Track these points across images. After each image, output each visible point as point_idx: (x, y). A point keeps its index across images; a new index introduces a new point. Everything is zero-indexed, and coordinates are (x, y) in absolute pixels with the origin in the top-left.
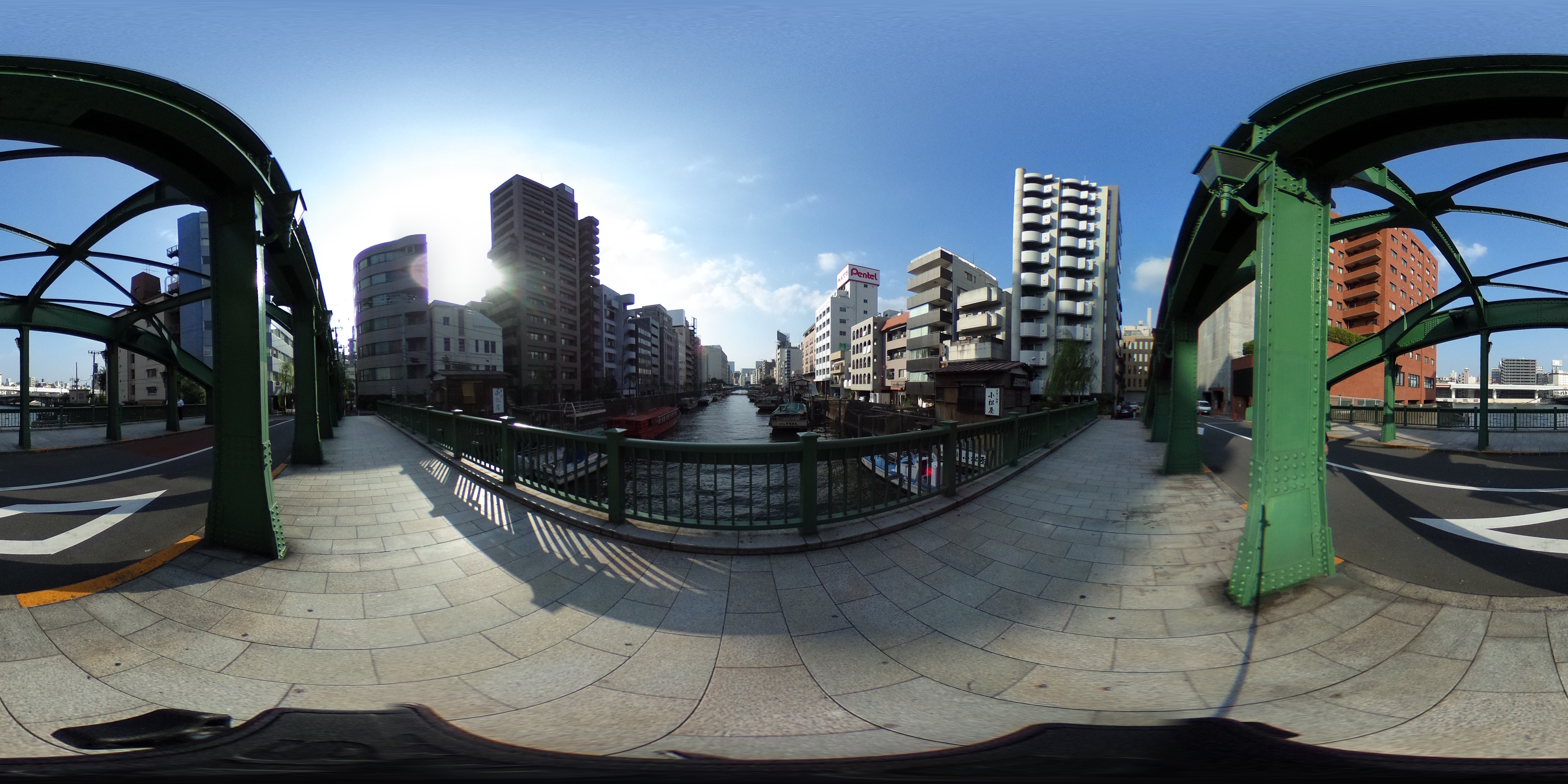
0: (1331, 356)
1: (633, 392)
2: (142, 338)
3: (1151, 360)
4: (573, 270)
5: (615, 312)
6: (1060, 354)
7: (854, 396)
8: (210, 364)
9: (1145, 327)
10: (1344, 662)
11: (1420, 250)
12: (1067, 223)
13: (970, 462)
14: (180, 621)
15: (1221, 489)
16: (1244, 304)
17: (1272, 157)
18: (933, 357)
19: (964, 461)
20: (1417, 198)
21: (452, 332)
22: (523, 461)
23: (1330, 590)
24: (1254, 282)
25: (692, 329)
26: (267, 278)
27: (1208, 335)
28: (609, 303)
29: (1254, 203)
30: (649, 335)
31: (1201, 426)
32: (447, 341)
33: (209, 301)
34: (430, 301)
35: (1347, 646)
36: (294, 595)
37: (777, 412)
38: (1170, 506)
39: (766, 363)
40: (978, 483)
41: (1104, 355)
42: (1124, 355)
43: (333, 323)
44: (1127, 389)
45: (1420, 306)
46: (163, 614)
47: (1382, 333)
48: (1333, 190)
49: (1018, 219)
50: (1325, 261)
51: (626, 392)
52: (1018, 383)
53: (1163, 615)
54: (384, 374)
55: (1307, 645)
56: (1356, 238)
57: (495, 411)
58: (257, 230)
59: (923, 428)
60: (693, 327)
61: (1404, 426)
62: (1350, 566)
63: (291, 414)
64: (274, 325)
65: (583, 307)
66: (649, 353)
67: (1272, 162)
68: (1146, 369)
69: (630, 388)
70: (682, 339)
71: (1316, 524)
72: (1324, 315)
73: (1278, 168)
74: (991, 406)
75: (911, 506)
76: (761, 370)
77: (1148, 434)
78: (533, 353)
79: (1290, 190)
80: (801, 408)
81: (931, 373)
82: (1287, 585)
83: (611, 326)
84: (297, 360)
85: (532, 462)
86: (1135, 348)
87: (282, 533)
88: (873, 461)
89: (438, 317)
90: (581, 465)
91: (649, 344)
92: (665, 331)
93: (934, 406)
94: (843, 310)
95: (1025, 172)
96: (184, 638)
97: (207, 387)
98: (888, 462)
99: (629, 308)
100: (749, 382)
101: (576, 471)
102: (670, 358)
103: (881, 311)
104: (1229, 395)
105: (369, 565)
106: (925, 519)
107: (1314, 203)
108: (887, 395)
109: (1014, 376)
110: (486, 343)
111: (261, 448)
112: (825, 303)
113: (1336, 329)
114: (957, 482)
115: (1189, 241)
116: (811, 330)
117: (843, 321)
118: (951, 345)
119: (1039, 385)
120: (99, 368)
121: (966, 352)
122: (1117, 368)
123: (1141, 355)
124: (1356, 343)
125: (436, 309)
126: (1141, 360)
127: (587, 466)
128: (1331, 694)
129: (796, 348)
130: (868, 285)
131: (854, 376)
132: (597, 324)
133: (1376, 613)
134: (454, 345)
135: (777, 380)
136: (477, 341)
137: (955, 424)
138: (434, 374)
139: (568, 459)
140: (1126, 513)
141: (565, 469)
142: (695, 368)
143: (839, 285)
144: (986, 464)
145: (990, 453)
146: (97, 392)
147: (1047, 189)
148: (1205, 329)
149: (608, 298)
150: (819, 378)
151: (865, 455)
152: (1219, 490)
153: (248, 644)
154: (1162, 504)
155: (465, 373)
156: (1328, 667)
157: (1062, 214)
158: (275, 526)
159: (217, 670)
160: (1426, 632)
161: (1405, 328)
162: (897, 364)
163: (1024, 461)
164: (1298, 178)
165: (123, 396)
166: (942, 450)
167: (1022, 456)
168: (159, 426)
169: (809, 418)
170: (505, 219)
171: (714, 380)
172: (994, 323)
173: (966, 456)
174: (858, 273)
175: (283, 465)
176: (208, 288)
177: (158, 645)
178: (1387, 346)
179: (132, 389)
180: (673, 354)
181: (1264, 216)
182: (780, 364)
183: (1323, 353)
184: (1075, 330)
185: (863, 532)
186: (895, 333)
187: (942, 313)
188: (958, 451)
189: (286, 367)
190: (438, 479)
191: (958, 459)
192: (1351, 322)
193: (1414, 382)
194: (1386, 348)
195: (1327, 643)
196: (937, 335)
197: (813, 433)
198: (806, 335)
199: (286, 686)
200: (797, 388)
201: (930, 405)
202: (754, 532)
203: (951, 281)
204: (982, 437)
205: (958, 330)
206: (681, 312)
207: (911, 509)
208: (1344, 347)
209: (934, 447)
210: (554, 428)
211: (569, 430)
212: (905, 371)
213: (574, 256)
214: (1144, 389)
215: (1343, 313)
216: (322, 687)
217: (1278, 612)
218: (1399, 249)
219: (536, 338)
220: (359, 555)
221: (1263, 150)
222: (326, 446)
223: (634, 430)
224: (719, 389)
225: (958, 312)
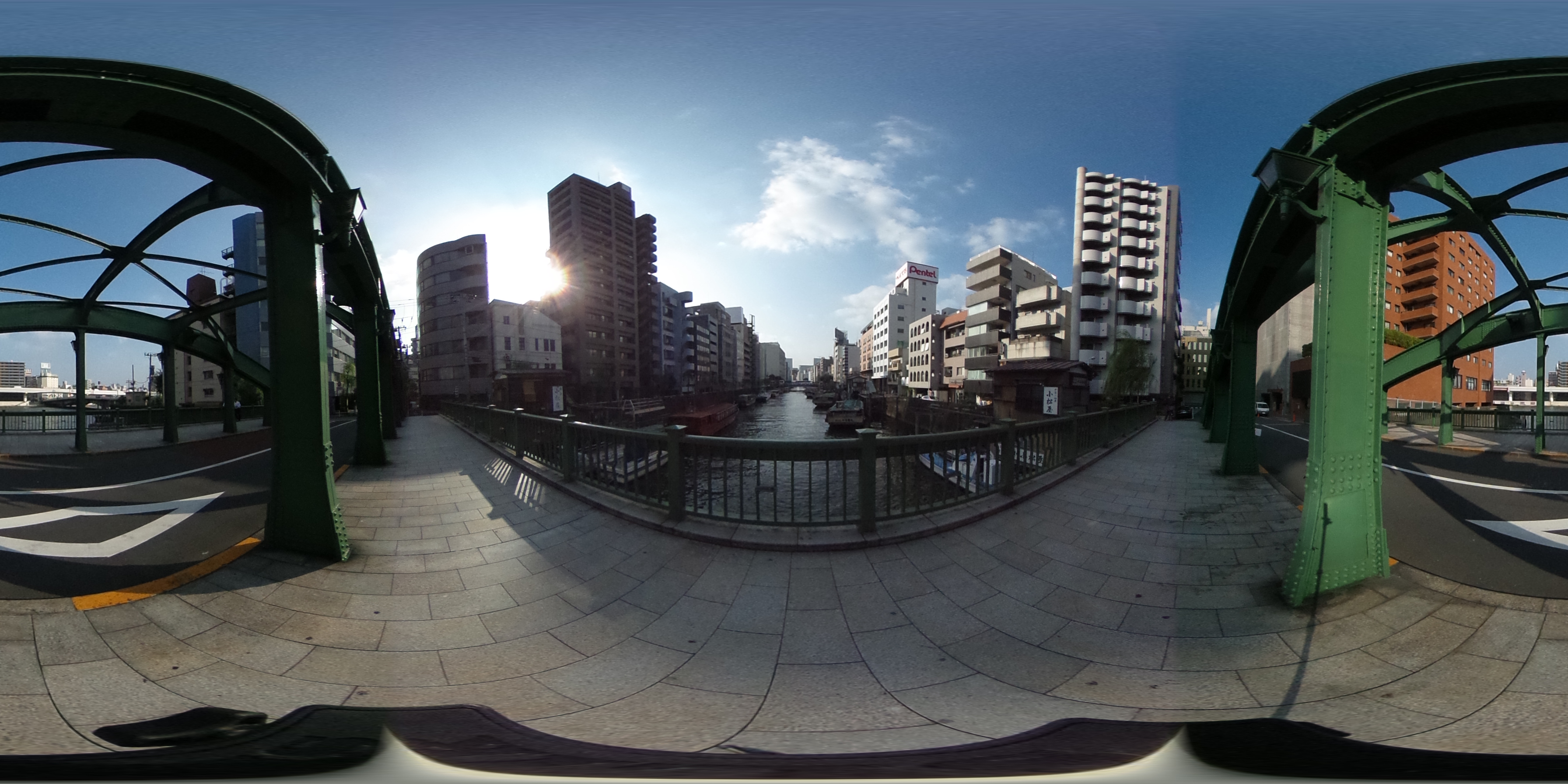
0: (1389, 358)
1: (691, 389)
2: (198, 339)
3: (1210, 360)
4: (630, 268)
5: (672, 309)
6: (1118, 353)
7: (911, 393)
8: (267, 365)
9: (1205, 328)
10: (1396, 662)
11: (1477, 253)
12: (1127, 222)
13: (1028, 461)
14: (241, 624)
15: (1277, 490)
16: (1304, 306)
17: (1332, 160)
18: (992, 355)
19: (1022, 459)
20: (1475, 202)
21: (512, 331)
22: (583, 459)
23: (1384, 591)
24: (1313, 285)
25: (750, 326)
26: (326, 278)
27: (1267, 336)
28: (667, 301)
29: (1314, 207)
30: (708, 333)
31: (1258, 427)
32: (508, 341)
33: (266, 302)
34: (490, 301)
35: (1399, 647)
36: (359, 597)
37: (833, 408)
38: (1229, 506)
39: (824, 360)
40: (1035, 482)
41: (1162, 355)
42: (1183, 355)
43: (396, 323)
44: (1186, 389)
45: (1478, 310)
46: (222, 618)
47: (1440, 336)
48: (1392, 194)
49: (1079, 217)
50: (1382, 264)
51: (685, 389)
52: (1077, 382)
53: (1217, 615)
54: (447, 373)
55: (1360, 646)
56: (1415, 242)
57: (555, 409)
58: (315, 228)
59: (981, 426)
60: (751, 324)
61: (1462, 429)
62: (1405, 567)
63: (354, 415)
64: (335, 326)
65: (640, 305)
66: (708, 350)
67: (1332, 166)
68: (1205, 369)
69: (688, 385)
70: (740, 336)
71: (1372, 525)
72: (1380, 318)
73: (1338, 171)
74: (1049, 405)
75: (969, 504)
76: (819, 367)
77: (1207, 435)
78: (591, 351)
79: (1350, 195)
80: (859, 405)
81: (989, 371)
82: (1340, 586)
83: (669, 324)
84: (358, 360)
85: (591, 459)
86: (1195, 348)
87: (345, 535)
88: (932, 459)
89: (498, 317)
90: (642, 464)
91: (708, 341)
92: (724, 329)
93: (992, 405)
94: (901, 307)
95: (1086, 171)
96: (245, 642)
97: (264, 388)
98: (947, 460)
99: (687, 305)
100: (807, 379)
101: (636, 470)
102: (728, 355)
103: (939, 308)
104: (1288, 396)
105: (434, 565)
106: (982, 517)
107: (1373, 207)
108: (945, 393)
109: (1072, 375)
110: (546, 341)
111: (323, 449)
112: (883, 301)
113: (1394, 331)
114: (1015, 481)
115: (1249, 242)
116: (869, 328)
117: (901, 319)
118: (1010, 344)
119: (1099, 385)
120: (156, 370)
121: (1024, 351)
122: (1176, 368)
123: (1200, 356)
124: (1413, 346)
125: (496, 308)
126: (1200, 361)
127: (648, 465)
128: (1384, 694)
129: (854, 345)
130: (927, 283)
131: (911, 374)
132: (656, 322)
133: (1429, 614)
134: (515, 344)
135: (835, 377)
136: (537, 340)
137: (1013, 423)
138: (495, 373)
139: (628, 458)
140: (1184, 513)
141: (626, 467)
142: (753, 365)
143: (898, 282)
144: (1044, 464)
145: (1048, 452)
146: (154, 394)
147: (1108, 188)
148: (1264, 332)
149: (666, 295)
150: (877, 375)
151: (923, 452)
152: (1275, 491)
153: (312, 647)
154: (1220, 505)
155: (525, 371)
156: (1380, 667)
157: (1123, 214)
158: (337, 528)
159: (279, 673)
160: (1479, 633)
161: (1463, 331)
162: (955, 362)
163: (1082, 461)
164: (1356, 179)
165: (180, 398)
166: (1000, 449)
167: (1081, 456)
168: (217, 428)
169: (866, 415)
170: (565, 217)
171: (772, 377)
172: (1053, 322)
173: (1025, 455)
174: (917, 271)
175: (345, 466)
176: (265, 289)
177: (218, 649)
178: (1445, 348)
179: (189, 391)
180: (732, 352)
181: (1323, 220)
182: (838, 361)
183: (1379, 355)
184: (1135, 330)
185: (921, 529)
186: (953, 330)
187: (1001, 311)
188: (1016, 450)
189: (348, 367)
190: (499, 479)
191: (1016, 458)
192: (1409, 325)
193: (1471, 385)
194: (1444, 351)
195: (1379, 643)
196: (995, 333)
197: (872, 431)
198: (864, 332)
199: (348, 688)
200: (855, 385)
201: (988, 403)
202: (813, 529)
203: (1011, 279)
204: (1040, 435)
205: (1017, 328)
206: (739, 310)
207: (968, 507)
208: (1402, 350)
209: (992, 446)
210: (613, 426)
211: (627, 427)
212: (963, 369)
213: (632, 253)
214: (1202, 389)
215: (1401, 316)
216: (385, 689)
217: (1331, 613)
218: (1456, 252)
219: (594, 336)
220: (424, 556)
221: (1323, 153)
222: (388, 447)
223: (694, 426)
224: (778, 386)
225: (1016, 311)
